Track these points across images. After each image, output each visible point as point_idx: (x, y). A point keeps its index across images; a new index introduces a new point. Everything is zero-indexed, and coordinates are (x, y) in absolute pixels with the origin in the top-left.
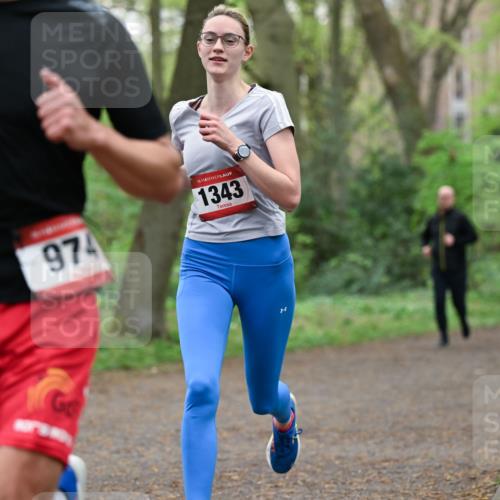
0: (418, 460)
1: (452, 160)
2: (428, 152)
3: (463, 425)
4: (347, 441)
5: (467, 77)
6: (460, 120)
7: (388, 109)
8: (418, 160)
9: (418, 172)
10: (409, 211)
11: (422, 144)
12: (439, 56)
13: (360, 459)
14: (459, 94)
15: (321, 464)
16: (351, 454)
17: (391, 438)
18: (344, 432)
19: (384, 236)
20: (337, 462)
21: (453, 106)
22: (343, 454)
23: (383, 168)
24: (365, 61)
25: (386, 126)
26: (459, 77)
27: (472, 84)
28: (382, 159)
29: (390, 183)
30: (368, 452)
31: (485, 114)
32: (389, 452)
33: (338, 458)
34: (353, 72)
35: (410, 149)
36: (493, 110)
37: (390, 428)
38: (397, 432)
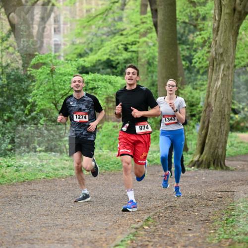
1: (52, 71)
2: (37, 66)
3: (57, 237)
8: (31, 71)
9: (31, 78)
10: (25, 103)
11: (34, 61)
17: (13, 245)
19: (9, 119)
23: (8, 76)
28: (8, 70)
29: (14, 85)
31: (73, 44)
35: (25, 65)
36: (78, 41)
37: (13, 239)
38: (16, 242)
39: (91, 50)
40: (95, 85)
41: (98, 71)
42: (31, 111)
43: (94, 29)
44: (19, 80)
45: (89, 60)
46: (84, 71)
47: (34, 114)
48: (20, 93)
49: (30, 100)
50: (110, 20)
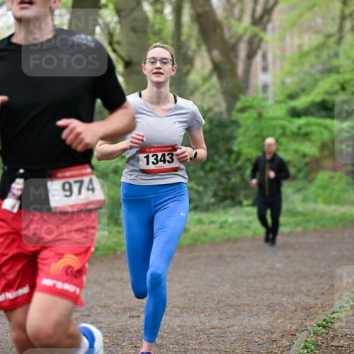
0: (236, 328)
1: (260, 116)
2: (243, 110)
3: (267, 303)
4: (186, 314)
5: (270, 58)
6: (265, 87)
7: (215, 80)
8: (236, 116)
9: (236, 124)
10: (230, 152)
11: (239, 105)
12: (250, 42)
13: (195, 327)
14: (265, 69)
15: (167, 331)
16: (189, 324)
17: (217, 312)
18: (183, 308)
19: (212, 170)
20: (178, 330)
21: (260, 78)
22: (183, 324)
24: (199, 45)
25: (213, 91)
26: (264, 57)
27: (274, 62)
28: (210, 115)
29: (217, 132)
30: (201, 322)
31: (283, 83)
32: (215, 322)
33: (180, 326)
34: (190, 53)
35: (230, 108)
36: (288, 80)
37: (216, 305)
38: (221, 308)
39: (303, 90)
40: (309, 129)
41: (312, 114)
42: (236, 160)
43: (306, 67)
44: (222, 125)
45: (301, 102)
46: (295, 113)
47: (239, 163)
48: (223, 139)
49: (235, 148)
50: (324, 56)
